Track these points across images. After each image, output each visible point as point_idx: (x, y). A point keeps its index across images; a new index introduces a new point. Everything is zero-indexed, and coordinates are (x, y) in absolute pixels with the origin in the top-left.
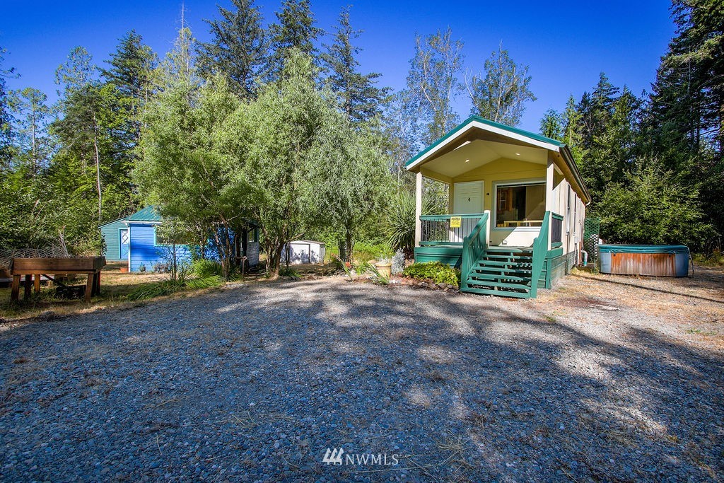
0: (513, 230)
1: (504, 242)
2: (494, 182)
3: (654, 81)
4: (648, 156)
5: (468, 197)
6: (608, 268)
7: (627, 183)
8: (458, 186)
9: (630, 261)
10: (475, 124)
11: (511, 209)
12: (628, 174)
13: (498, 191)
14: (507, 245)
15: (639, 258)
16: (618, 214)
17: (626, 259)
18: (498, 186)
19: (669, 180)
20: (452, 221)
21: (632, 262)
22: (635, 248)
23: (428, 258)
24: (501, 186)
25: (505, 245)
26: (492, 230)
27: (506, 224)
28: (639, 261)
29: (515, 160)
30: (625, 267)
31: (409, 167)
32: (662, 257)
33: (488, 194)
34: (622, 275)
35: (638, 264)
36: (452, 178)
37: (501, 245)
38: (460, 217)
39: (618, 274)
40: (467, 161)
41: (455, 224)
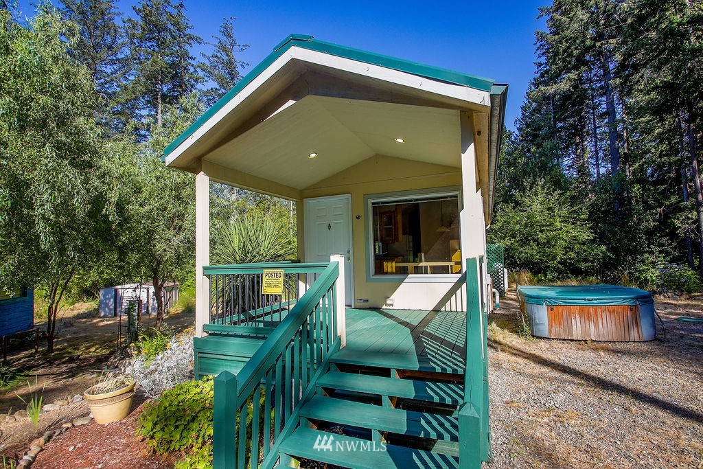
0: (402, 281)
1: (388, 302)
2: (367, 196)
3: (520, 116)
4: (535, 177)
5: (326, 223)
6: (544, 329)
7: (517, 203)
8: (311, 203)
9: (575, 318)
10: (297, 53)
11: (400, 235)
12: (517, 194)
13: (375, 214)
14: (394, 307)
15: (589, 314)
16: (513, 236)
17: (569, 315)
18: (373, 204)
19: (558, 200)
20: (265, 279)
21: (578, 320)
22: (581, 298)
23: (220, 363)
24: (378, 203)
25: (391, 307)
26: (368, 280)
27: (390, 270)
28: (589, 318)
29: (398, 158)
30: (570, 329)
31: (170, 159)
32: (621, 310)
33: (359, 217)
34: (565, 340)
35: (587, 324)
36: (301, 191)
37: (384, 307)
38: (282, 271)
39: (560, 339)
40: (313, 155)
41: (272, 286)
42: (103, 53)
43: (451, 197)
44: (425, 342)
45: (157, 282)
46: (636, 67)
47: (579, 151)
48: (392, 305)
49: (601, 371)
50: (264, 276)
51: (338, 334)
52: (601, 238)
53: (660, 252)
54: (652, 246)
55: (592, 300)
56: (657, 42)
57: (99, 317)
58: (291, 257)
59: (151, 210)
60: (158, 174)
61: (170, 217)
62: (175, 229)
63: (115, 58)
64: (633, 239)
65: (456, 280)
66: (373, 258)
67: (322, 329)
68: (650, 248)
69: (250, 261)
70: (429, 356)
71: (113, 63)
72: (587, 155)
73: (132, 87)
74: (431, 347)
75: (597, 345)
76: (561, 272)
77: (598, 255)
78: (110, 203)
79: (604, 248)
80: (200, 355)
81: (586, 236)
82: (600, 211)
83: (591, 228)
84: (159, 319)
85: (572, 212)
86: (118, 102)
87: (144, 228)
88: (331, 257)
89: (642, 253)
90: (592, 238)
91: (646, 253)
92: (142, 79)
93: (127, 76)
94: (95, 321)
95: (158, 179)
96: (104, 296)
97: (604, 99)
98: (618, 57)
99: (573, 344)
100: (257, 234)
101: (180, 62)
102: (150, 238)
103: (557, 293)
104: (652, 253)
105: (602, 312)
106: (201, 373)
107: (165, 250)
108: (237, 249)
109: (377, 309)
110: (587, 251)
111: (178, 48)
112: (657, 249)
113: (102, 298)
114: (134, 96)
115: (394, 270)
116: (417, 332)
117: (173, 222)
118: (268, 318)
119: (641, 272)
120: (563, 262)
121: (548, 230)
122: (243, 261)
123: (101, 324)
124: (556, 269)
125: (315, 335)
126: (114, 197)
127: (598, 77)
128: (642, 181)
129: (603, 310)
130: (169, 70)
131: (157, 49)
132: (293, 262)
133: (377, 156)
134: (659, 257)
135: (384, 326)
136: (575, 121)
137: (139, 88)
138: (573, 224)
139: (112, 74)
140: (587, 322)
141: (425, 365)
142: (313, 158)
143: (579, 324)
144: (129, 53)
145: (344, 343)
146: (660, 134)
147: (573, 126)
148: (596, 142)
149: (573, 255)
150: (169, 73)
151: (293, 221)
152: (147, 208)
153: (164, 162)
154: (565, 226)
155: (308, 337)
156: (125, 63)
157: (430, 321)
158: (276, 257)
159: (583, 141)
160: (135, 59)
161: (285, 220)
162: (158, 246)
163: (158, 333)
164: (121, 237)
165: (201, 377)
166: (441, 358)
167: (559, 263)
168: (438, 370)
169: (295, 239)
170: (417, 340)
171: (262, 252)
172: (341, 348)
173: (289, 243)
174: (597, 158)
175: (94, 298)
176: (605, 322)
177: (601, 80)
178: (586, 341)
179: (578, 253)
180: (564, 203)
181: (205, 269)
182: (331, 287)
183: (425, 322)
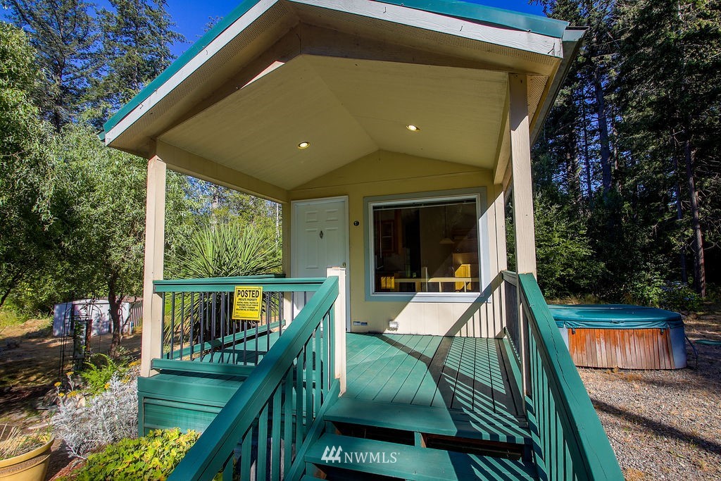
0: (408, 300)
1: (392, 325)
2: (367, 199)
5: (317, 230)
8: (300, 206)
9: (600, 343)
11: (400, 247)
14: (398, 332)
15: (615, 337)
17: (593, 339)
18: (374, 208)
19: (556, 214)
20: (236, 299)
21: (603, 345)
22: (607, 320)
23: (173, 413)
24: (380, 207)
25: (394, 332)
26: (368, 298)
27: (388, 286)
28: (615, 344)
29: (405, 154)
30: (594, 355)
31: (111, 136)
32: (650, 334)
33: (357, 224)
34: (588, 368)
35: (613, 350)
36: (287, 191)
37: (387, 331)
38: (261, 289)
39: (582, 367)
40: (304, 145)
41: (247, 308)
42: (74, 46)
43: (468, 201)
44: (452, 386)
45: (114, 298)
46: (631, 83)
47: (570, 168)
48: (396, 329)
49: (642, 408)
50: (235, 295)
51: (337, 376)
52: (599, 255)
53: (656, 270)
54: (649, 264)
55: (618, 322)
56: (654, 58)
57: (54, 337)
58: (276, 270)
59: (106, 213)
60: (115, 168)
61: (129, 221)
62: (135, 235)
63: (87, 53)
64: (630, 256)
65: (473, 300)
66: (373, 273)
67: (314, 369)
68: (646, 265)
69: (226, 274)
70: (466, 411)
71: (83, 56)
72: (579, 171)
73: (104, 84)
74: (463, 393)
75: (626, 374)
76: (559, 289)
77: (596, 271)
78: (44, 199)
79: (603, 265)
80: (147, 400)
81: (585, 252)
82: (597, 227)
83: (589, 244)
84: (115, 343)
85: (570, 228)
86: (88, 99)
87: (98, 235)
88: (329, 270)
89: (639, 270)
90: (590, 254)
91: (642, 270)
92: (117, 77)
93: (99, 72)
94: (47, 341)
95: (115, 174)
96: (60, 312)
97: (596, 115)
98: (614, 73)
99: (598, 373)
100: (235, 243)
101: (160, 60)
102: (105, 245)
103: (576, 313)
104: (647, 270)
105: (630, 336)
106: (147, 425)
107: (123, 260)
108: (210, 260)
109: (377, 334)
110: (585, 268)
111: (158, 45)
112: (654, 266)
113: (57, 315)
114: (106, 94)
115: (393, 286)
116: (436, 367)
117: (133, 227)
118: (240, 347)
119: (637, 290)
120: (561, 279)
121: (546, 246)
122: (217, 274)
123: (53, 345)
124: (554, 286)
125: (304, 377)
126: (48, 190)
127: (590, 94)
128: (633, 199)
129: (630, 333)
130: (147, 68)
131: (134, 45)
132: (277, 276)
133: (380, 152)
134: (655, 274)
135: (392, 359)
136: (566, 138)
137: (112, 85)
138: (571, 239)
139: (82, 69)
140: (613, 347)
141: (465, 428)
142: (304, 150)
143: (603, 350)
144: (102, 47)
145: (343, 388)
146: (655, 151)
147: (564, 142)
148: (587, 160)
149: (572, 271)
150: (146, 71)
151: (279, 232)
152: (101, 209)
153: (104, 141)
154: (563, 242)
155: (295, 378)
156: (96, 57)
157: (447, 352)
158: (257, 271)
159: (574, 158)
160: (110, 54)
161: (270, 231)
162: (114, 254)
163: (110, 360)
164: (63, 243)
165: (145, 432)
166: (482, 414)
167: (557, 279)
168: (486, 436)
169: (281, 251)
170: (439, 381)
171: (240, 263)
172: (340, 395)
173: (274, 254)
174: (588, 174)
175: (50, 313)
176: (633, 348)
177: (593, 97)
178: (612, 369)
179: (576, 269)
180: (562, 218)
181: (156, 284)
182: (328, 312)
183: (442, 353)
